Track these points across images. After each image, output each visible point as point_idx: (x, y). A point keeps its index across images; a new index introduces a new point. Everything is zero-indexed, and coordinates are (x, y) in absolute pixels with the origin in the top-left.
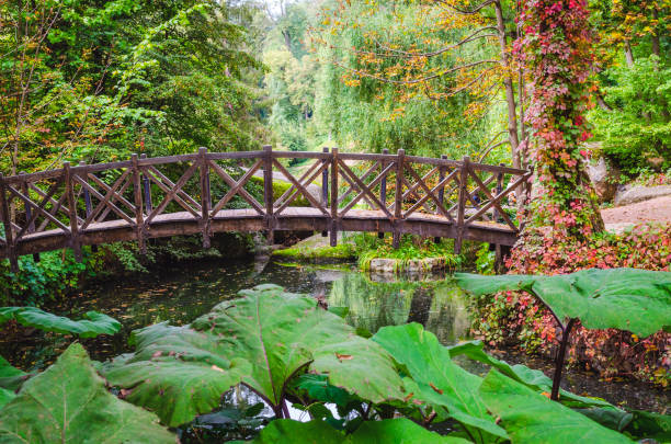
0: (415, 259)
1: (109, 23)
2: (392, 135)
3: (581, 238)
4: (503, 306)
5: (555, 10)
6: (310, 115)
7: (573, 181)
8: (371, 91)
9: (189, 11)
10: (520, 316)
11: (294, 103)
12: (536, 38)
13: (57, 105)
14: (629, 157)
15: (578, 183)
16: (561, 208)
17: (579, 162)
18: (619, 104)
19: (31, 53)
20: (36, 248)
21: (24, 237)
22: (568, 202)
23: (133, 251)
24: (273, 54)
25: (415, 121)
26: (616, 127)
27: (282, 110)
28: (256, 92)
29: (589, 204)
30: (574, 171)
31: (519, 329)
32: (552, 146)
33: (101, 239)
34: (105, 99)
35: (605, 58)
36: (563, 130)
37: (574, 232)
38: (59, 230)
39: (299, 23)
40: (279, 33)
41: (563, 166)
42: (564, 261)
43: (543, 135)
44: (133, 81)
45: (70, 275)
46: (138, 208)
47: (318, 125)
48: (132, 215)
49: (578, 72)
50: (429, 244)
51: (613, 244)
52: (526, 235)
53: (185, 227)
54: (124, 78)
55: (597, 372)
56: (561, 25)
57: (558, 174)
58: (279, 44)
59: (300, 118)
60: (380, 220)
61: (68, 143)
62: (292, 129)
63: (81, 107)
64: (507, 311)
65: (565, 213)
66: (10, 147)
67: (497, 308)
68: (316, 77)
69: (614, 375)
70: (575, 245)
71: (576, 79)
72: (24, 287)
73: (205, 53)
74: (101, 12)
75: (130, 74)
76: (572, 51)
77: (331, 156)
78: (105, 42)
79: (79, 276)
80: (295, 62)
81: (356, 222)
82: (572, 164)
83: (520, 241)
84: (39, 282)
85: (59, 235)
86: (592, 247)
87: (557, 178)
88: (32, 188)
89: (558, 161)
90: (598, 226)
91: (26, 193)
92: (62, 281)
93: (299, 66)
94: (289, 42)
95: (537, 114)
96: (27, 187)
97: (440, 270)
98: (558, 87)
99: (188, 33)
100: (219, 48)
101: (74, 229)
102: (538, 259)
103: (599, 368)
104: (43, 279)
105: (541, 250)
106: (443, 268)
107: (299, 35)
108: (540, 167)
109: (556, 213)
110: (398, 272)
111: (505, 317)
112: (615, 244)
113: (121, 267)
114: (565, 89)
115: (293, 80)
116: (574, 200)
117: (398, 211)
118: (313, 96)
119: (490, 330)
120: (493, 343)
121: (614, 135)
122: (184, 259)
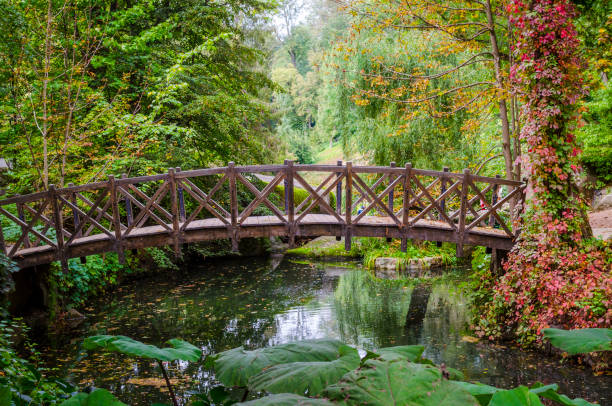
0: (415, 258)
1: (144, 49)
2: (394, 147)
3: (572, 244)
4: (501, 305)
5: (549, 39)
6: (313, 125)
7: (564, 192)
8: (375, 108)
9: (216, 39)
10: (517, 314)
11: (300, 115)
12: (531, 64)
13: (99, 122)
14: (604, 165)
15: (569, 195)
16: (554, 217)
17: (569, 175)
18: (595, 117)
19: (77, 76)
20: (83, 251)
21: (73, 242)
22: (560, 212)
23: (165, 250)
24: (280, 71)
25: (415, 134)
26: (593, 138)
27: (289, 120)
28: (267, 106)
29: (578, 214)
30: (566, 183)
31: (515, 326)
32: (546, 161)
33: (141, 244)
34: (141, 117)
35: (592, 82)
36: (556, 147)
37: (566, 239)
38: (104, 236)
39: (304, 43)
40: (285, 52)
41: (555, 179)
42: (557, 265)
43: (538, 151)
44: (166, 100)
45: (109, 273)
46: (175, 216)
47: (320, 134)
48: (169, 222)
49: (570, 95)
50: (427, 244)
51: (600, 249)
52: (522, 241)
53: (217, 233)
54: (158, 98)
55: (589, 366)
56: (554, 52)
57: (551, 186)
58: (286, 62)
59: (305, 128)
60: (390, 227)
61: (109, 156)
62: (297, 137)
63: (120, 124)
64: (505, 309)
65: (557, 221)
66: (58, 159)
67: (496, 306)
68: (319, 91)
69: (605, 369)
70: (567, 250)
71: (568, 101)
72: (70, 285)
73: (227, 74)
74: (138, 39)
75: (164, 95)
76: (564, 75)
77: (346, 169)
78: (140, 65)
79: (117, 273)
80: (300, 78)
81: (368, 229)
82: (564, 177)
83: (517, 246)
84: (83, 279)
85: (105, 240)
86: (582, 252)
87: (550, 190)
88: (81, 198)
89: (551, 174)
90: (587, 233)
91: (74, 203)
92: (102, 277)
93: (303, 82)
94: (294, 61)
95: (533, 133)
96: (74, 196)
97: (437, 268)
98: (552, 108)
99: (212, 56)
100: (240, 69)
101: (118, 234)
102: (534, 263)
103: (590, 362)
104: (87, 277)
105: (536, 254)
106: (440, 266)
107: (303, 54)
108: (534, 179)
109: (549, 222)
110: (400, 270)
111: (502, 315)
112: (603, 250)
113: (154, 264)
114: (557, 110)
115: (298, 94)
116: (566, 210)
117: (405, 219)
118: (316, 108)
119: (488, 326)
120: (492, 338)
121: (591, 145)
122: (208, 258)
